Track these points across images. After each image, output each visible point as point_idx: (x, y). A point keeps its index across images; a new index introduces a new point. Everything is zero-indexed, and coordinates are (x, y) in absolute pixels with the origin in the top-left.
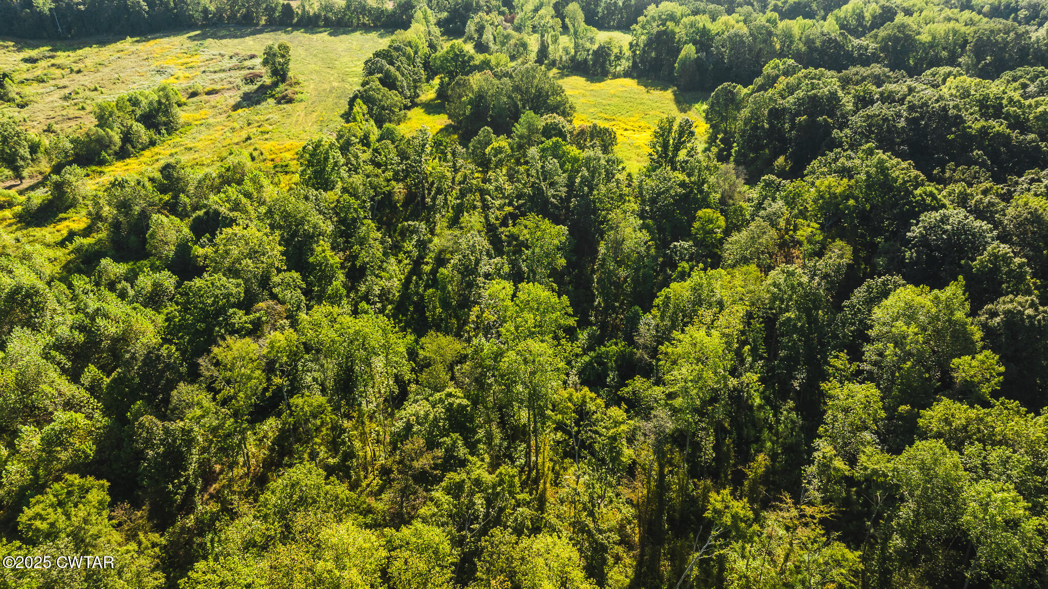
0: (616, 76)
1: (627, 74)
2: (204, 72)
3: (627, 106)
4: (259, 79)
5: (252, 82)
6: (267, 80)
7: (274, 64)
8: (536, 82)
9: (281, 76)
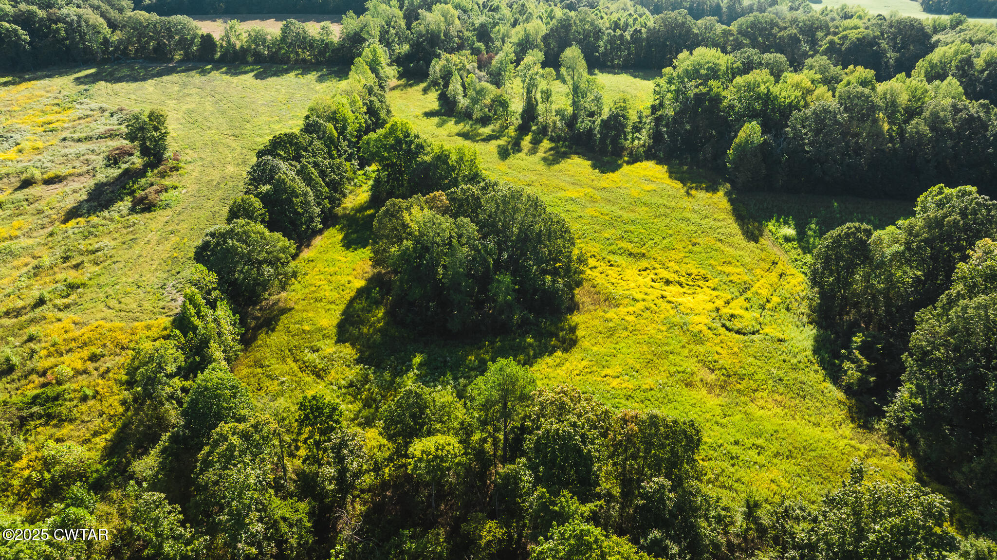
0: (634, 159)
1: (649, 154)
2: (64, 139)
3: (661, 223)
4: (127, 158)
5: (116, 163)
6: (137, 161)
7: (144, 139)
8: (519, 217)
9: (155, 155)
